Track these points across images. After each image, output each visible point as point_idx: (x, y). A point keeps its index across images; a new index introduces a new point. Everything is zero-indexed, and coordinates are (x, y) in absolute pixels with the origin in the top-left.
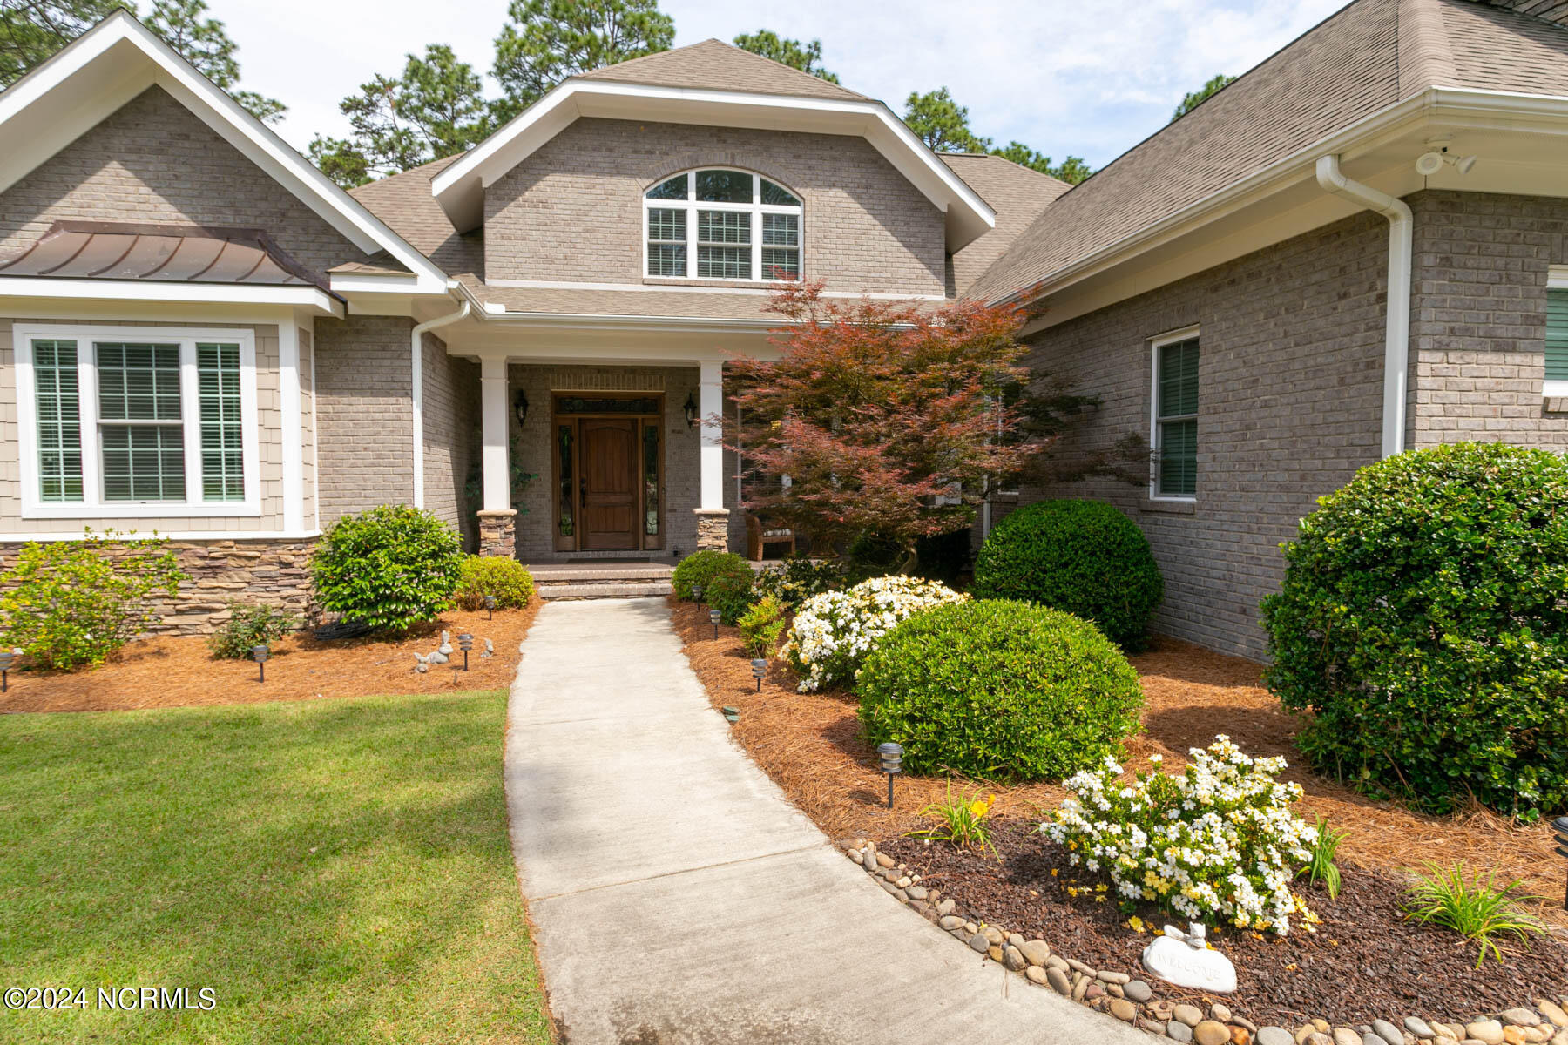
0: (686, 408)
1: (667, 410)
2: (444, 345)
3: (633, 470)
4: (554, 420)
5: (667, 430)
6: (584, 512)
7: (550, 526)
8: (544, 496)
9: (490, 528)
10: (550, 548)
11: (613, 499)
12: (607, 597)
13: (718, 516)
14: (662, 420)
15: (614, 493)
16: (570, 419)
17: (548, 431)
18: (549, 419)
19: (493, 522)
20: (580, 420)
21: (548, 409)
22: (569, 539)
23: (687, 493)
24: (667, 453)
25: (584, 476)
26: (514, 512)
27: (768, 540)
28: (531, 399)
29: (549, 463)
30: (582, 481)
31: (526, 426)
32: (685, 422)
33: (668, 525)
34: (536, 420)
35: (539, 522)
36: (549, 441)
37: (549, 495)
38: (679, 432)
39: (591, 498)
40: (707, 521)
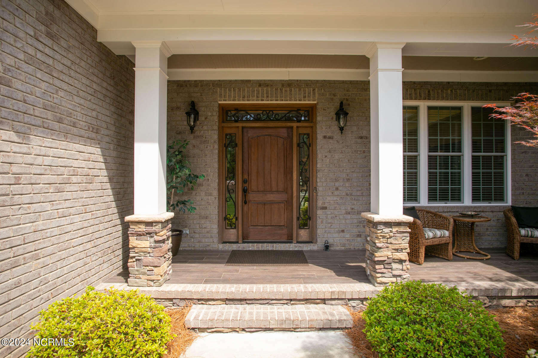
0: (338, 115)
1: (319, 118)
2: (94, 31)
3: (288, 172)
4: (221, 129)
5: (320, 136)
6: (246, 208)
7: (216, 221)
8: (211, 195)
9: (139, 235)
10: (216, 240)
11: (271, 197)
12: (271, 330)
13: (399, 224)
14: (313, 128)
15: (271, 192)
16: (233, 128)
17: (216, 137)
18: (216, 127)
19: (142, 228)
20: (243, 128)
21: (216, 119)
22: (233, 231)
23: (336, 193)
24: (319, 156)
25: (246, 177)
26: (171, 215)
27: (429, 243)
28: (202, 111)
29: (216, 165)
30: (245, 182)
31: (197, 133)
32: (336, 129)
33: (319, 221)
34: (205, 128)
35: (206, 218)
36: (216, 146)
37: (215, 193)
38: (331, 138)
39: (251, 196)
40: (387, 230)
